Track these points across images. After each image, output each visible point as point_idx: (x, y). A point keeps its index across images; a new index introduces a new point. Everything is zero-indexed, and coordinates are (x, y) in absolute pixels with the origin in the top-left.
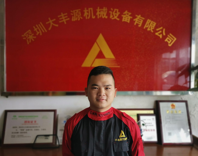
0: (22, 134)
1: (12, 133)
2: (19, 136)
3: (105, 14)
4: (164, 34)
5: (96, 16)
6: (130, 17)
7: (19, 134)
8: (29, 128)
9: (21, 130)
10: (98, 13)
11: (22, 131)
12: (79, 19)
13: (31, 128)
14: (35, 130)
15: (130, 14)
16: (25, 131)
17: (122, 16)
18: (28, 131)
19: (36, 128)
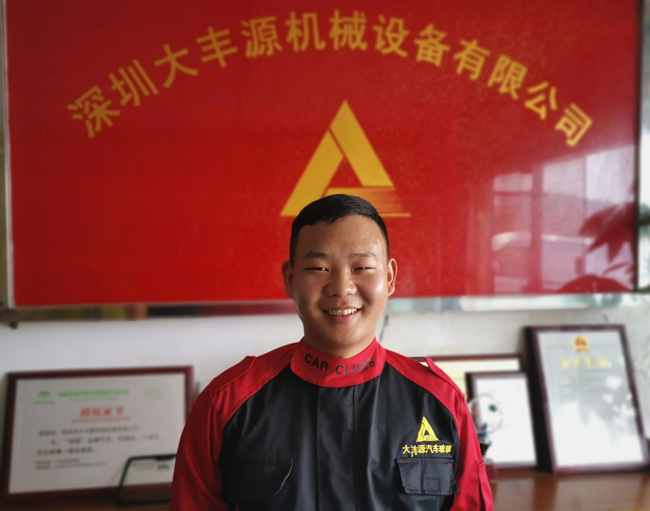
0: (74, 456)
1: (39, 453)
2: (63, 464)
3: (359, 36)
4: (554, 105)
5: (330, 42)
6: (442, 48)
7: (65, 456)
8: (100, 435)
9: (72, 441)
10: (335, 32)
11: (75, 446)
12: (270, 52)
13: (105, 435)
14: (120, 439)
15: (442, 35)
16: (84, 444)
17: (418, 42)
18: (94, 446)
19: (124, 434)
